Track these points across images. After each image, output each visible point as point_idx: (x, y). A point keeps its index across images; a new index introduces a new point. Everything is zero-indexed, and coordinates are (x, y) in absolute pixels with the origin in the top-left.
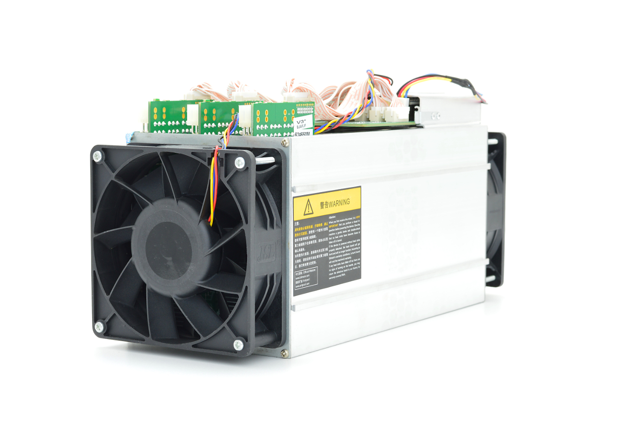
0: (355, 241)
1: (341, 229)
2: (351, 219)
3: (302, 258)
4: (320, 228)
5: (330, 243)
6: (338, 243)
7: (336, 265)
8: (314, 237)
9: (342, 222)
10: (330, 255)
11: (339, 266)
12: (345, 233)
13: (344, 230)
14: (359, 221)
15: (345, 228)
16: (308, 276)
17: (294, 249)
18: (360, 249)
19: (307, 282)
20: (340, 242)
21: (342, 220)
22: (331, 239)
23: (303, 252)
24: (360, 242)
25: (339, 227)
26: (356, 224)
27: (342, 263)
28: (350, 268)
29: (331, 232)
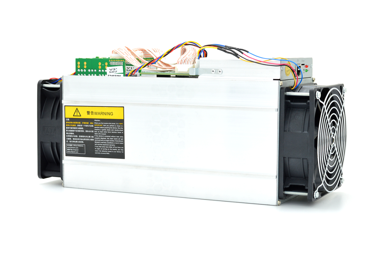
0: (119, 137)
1: (105, 128)
2: (115, 124)
3: (72, 138)
4: (87, 124)
5: (95, 134)
6: (103, 135)
7: (101, 147)
8: (82, 128)
9: (106, 125)
10: (95, 140)
11: (104, 148)
12: (109, 131)
13: (108, 129)
14: (122, 126)
15: (109, 128)
16: (78, 148)
17: (66, 132)
18: (124, 142)
19: (76, 151)
20: (104, 135)
21: (106, 124)
22: (96, 132)
23: (73, 135)
24: (124, 138)
25: (103, 126)
26: (119, 127)
27: (107, 147)
28: (114, 151)
29: (96, 129)
